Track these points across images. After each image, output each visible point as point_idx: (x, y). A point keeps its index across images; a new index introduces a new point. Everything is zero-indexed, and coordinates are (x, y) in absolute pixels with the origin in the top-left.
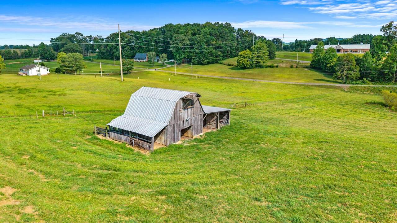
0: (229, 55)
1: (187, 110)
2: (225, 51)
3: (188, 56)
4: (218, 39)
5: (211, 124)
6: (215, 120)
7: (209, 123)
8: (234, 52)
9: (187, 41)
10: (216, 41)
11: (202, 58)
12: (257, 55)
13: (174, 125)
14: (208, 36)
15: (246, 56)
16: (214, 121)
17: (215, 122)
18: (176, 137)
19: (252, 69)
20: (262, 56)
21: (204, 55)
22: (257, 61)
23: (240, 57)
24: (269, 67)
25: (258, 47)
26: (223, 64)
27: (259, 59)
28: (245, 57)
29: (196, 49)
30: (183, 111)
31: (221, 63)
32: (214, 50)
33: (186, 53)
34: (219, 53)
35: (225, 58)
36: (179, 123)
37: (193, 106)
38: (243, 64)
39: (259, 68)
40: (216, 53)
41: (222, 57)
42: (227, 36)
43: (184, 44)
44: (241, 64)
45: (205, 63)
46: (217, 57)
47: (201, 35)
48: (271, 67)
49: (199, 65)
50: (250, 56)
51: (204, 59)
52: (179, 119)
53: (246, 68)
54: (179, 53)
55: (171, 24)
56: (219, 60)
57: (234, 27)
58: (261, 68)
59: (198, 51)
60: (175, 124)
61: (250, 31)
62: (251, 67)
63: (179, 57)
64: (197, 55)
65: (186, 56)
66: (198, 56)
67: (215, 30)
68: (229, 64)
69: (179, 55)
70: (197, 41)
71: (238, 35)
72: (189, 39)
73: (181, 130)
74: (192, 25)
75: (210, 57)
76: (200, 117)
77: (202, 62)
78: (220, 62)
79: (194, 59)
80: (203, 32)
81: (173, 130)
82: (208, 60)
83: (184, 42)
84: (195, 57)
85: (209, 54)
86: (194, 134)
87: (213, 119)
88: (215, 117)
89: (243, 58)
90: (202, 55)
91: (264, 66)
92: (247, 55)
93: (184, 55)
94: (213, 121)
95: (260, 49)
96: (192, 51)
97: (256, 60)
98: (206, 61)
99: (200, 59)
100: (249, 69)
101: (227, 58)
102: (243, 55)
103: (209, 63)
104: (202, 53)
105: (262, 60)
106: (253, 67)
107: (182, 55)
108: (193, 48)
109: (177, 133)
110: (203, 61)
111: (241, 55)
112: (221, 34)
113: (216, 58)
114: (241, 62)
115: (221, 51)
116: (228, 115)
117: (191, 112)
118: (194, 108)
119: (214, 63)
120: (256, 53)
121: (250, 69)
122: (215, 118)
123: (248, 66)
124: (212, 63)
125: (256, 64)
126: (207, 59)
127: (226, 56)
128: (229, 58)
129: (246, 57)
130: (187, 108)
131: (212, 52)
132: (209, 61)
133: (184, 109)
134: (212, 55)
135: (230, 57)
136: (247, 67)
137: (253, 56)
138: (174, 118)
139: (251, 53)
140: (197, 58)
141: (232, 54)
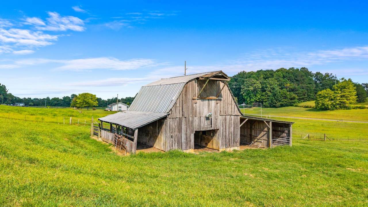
0: (306, 98)
1: (207, 102)
2: (300, 94)
3: (259, 99)
4: (292, 82)
5: (259, 140)
6: (265, 134)
7: (256, 140)
8: (312, 95)
9: (258, 84)
10: (291, 84)
11: (275, 101)
12: (341, 94)
13: (180, 119)
14: (281, 79)
15: (326, 95)
16: (263, 136)
17: (265, 137)
18: (183, 140)
19: (335, 110)
20: (348, 95)
21: (277, 97)
22: (342, 101)
23: (319, 97)
24: (358, 108)
25: (341, 86)
26: (299, 107)
27: (344, 99)
28: (325, 97)
29: (268, 92)
30: (199, 102)
31: (296, 106)
32: (288, 93)
33: (257, 96)
34: (294, 95)
35: (301, 101)
36: (191, 119)
37: (220, 98)
38: (323, 104)
39: (344, 109)
40: (290, 96)
41: (298, 99)
42: (303, 79)
43: (256, 87)
44: (321, 105)
45: (278, 106)
46: (291, 99)
47: (274, 79)
48: (361, 109)
49: (271, 108)
50: (331, 95)
51: (277, 101)
52: (192, 112)
53: (328, 110)
54: (250, 96)
55: (244, 71)
56: (294, 103)
57: (311, 72)
58: (347, 109)
59: (270, 94)
60: (184, 119)
61: (331, 74)
62: (334, 107)
63: (250, 100)
64: (268, 97)
65: (258, 99)
66: (271, 99)
67: (289, 73)
68: (306, 106)
69: (250, 98)
70: (269, 84)
71: (316, 79)
72: (260, 83)
73: (196, 132)
74: (265, 71)
75: (284, 100)
76: (234, 120)
77: (274, 104)
78: (296, 104)
79: (265, 102)
80: (276, 75)
81: (178, 127)
82: (281, 103)
83: (255, 85)
84: (266, 100)
85: (283, 97)
86: (222, 145)
87: (263, 133)
88: (266, 129)
89: (322, 98)
90: (274, 98)
91: (351, 107)
92: (328, 94)
93: (255, 98)
94: (261, 137)
95: (345, 88)
96: (264, 93)
97: (340, 100)
98: (278, 104)
99: (272, 101)
100: (331, 110)
101: (304, 101)
102: (322, 94)
103: (282, 106)
104: (274, 95)
105: (347, 100)
106: (336, 108)
107: (253, 99)
108: (265, 91)
109: (186, 134)
110: (276, 103)
111: (320, 95)
112: (296, 77)
113: (290, 101)
114: (320, 103)
115: (296, 94)
116: (289, 131)
117: (215, 107)
118: (222, 101)
119: (288, 106)
120: (340, 92)
121: (333, 110)
122: (265, 131)
123: (330, 107)
124: (287, 105)
125: (340, 104)
126: (280, 101)
127: (303, 99)
128: (306, 101)
129: (327, 97)
130: (208, 98)
131: (286, 94)
132: (283, 103)
133: (202, 98)
134: (285, 97)
135: (308, 101)
136: (328, 108)
137: (335, 96)
138: (181, 108)
139: (333, 92)
140: (269, 101)
141: (309, 97)
